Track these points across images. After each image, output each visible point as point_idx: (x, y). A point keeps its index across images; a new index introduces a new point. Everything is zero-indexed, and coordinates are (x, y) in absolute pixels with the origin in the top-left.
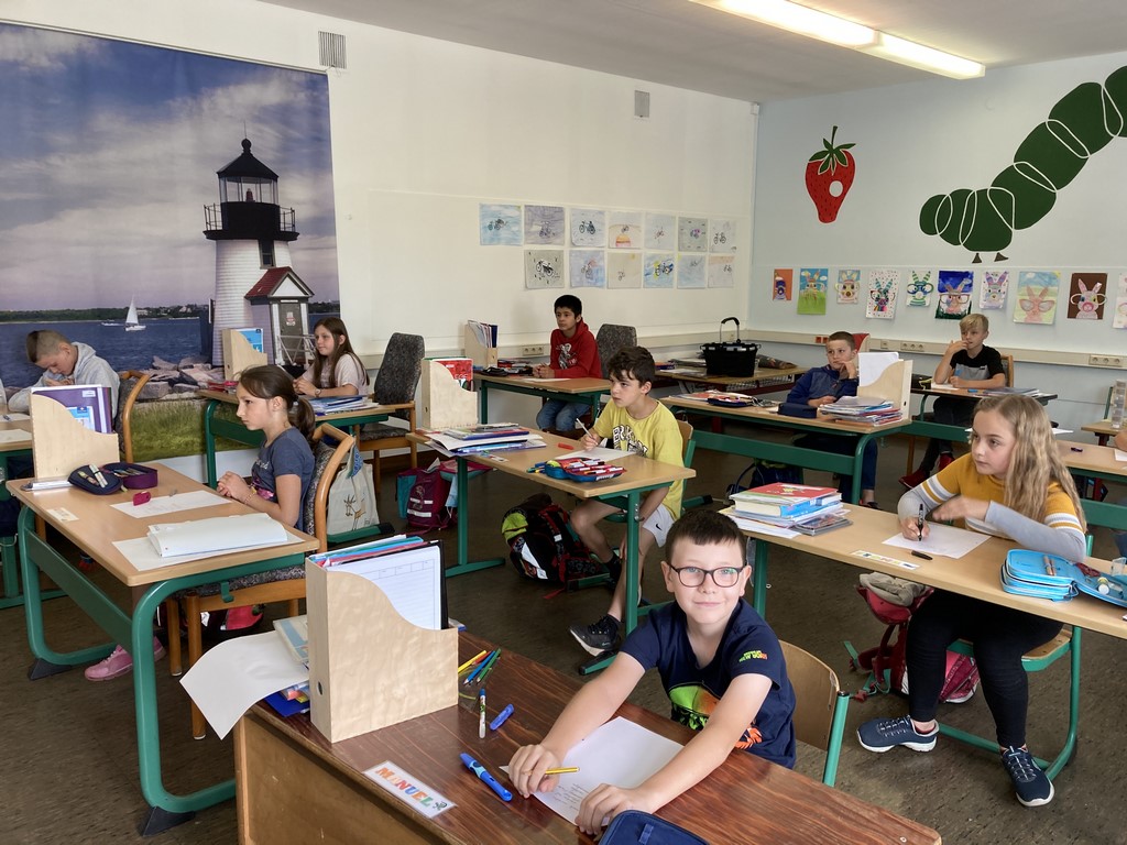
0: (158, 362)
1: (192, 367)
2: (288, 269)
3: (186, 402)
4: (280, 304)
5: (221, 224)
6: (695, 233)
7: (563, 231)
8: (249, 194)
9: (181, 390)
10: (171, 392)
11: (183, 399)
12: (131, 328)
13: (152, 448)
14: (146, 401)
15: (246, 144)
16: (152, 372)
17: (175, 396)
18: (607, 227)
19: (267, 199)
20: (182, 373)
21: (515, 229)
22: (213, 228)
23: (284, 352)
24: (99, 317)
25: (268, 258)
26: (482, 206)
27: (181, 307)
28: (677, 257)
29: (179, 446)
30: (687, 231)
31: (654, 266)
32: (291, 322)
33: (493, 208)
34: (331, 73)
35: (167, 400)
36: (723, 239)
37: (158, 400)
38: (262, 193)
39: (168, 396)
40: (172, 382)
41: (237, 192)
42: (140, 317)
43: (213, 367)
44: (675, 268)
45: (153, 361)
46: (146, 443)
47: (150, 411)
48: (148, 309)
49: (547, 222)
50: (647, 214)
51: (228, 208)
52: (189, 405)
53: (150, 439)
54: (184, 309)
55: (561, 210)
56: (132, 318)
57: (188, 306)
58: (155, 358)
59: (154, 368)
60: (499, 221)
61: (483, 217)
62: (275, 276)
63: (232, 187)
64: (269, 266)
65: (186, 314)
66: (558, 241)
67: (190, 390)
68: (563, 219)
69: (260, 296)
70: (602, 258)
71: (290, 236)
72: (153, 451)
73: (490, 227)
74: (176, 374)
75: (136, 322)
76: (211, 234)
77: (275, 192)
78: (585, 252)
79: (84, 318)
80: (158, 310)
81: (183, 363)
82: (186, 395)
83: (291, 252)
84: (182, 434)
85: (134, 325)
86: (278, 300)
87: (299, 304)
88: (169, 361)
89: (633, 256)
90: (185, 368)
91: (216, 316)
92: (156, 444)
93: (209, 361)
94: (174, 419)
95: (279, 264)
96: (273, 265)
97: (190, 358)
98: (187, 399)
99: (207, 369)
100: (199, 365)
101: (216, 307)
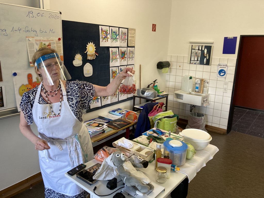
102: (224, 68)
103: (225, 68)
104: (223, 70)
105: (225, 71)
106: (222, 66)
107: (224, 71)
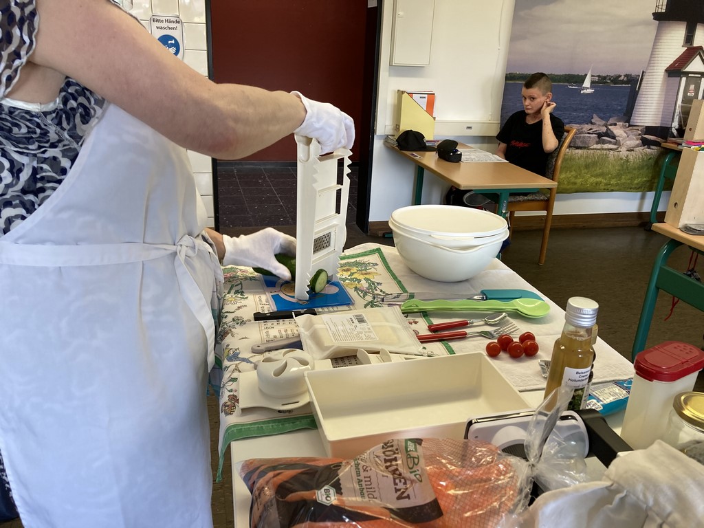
0: (596, 119)
1: (615, 125)
2: (701, 48)
3: (605, 152)
4: (688, 77)
5: (664, 7)
9: (604, 142)
10: (597, 143)
11: (603, 149)
12: (585, 91)
13: (575, 184)
14: (578, 148)
16: (589, 126)
17: (599, 146)
20: (608, 129)
22: (660, 11)
23: (680, 117)
24: (568, 81)
25: (689, 38)
27: (620, 76)
29: (592, 184)
35: (593, 149)
37: (588, 148)
39: (595, 146)
40: (600, 135)
42: (592, 82)
43: (630, 126)
45: (593, 118)
46: (573, 180)
47: (581, 156)
48: (599, 76)
52: (606, 154)
53: (576, 177)
54: (622, 78)
56: (587, 83)
57: (626, 76)
58: (594, 115)
59: (592, 123)
62: (691, 52)
64: (688, 45)
65: (623, 82)
67: (610, 143)
69: (675, 71)
72: (576, 187)
74: (604, 129)
75: (589, 86)
76: (657, 16)
79: (559, 82)
80: (605, 78)
81: (611, 121)
82: (606, 146)
84: (597, 176)
85: (587, 88)
86: (687, 74)
87: (701, 78)
88: (602, 119)
90: (611, 125)
91: (642, 85)
92: (579, 181)
93: (628, 121)
94: (594, 164)
95: (696, 43)
96: (692, 44)
97: (616, 118)
98: (606, 149)
99: (624, 127)
100: (621, 123)
101: (645, 77)
102: (171, 28)
103: (175, 28)
104: (171, 38)
105: (176, 41)
106: (165, 25)
107: (173, 42)
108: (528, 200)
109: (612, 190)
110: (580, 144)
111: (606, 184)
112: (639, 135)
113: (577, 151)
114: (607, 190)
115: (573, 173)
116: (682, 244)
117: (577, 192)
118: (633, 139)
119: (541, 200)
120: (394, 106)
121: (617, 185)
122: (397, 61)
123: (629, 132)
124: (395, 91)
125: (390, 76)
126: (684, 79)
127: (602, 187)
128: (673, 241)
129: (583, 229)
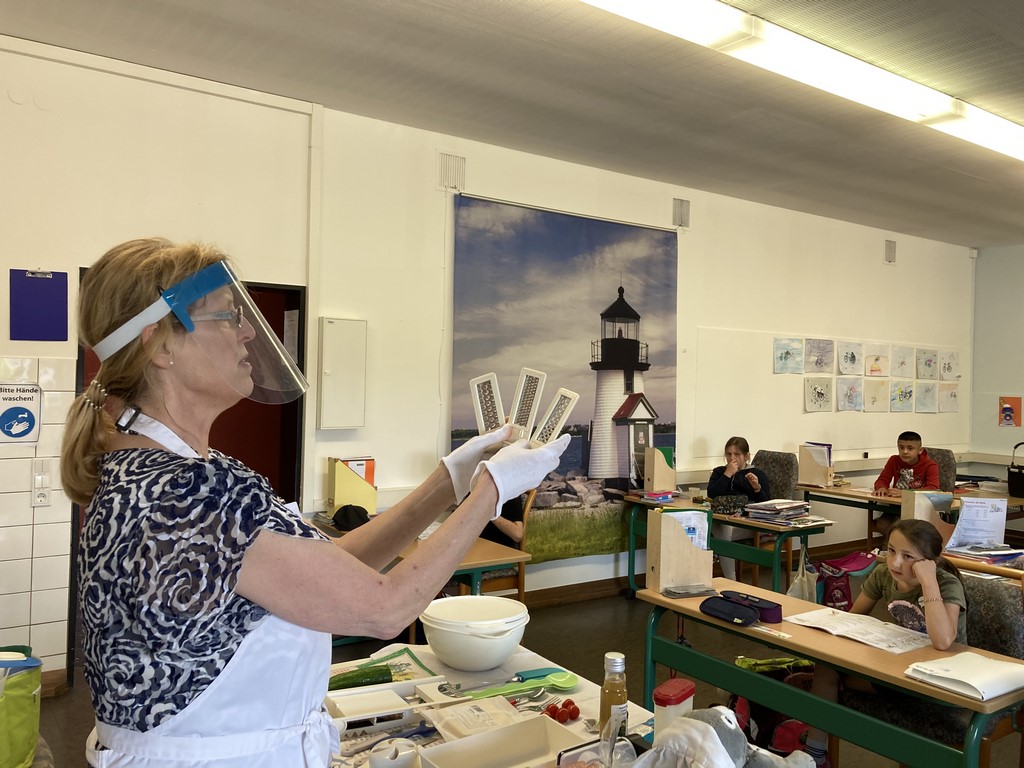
1: (574, 479)
2: (641, 395)
3: (569, 510)
4: (635, 425)
5: (600, 357)
6: (929, 363)
7: (833, 361)
8: (620, 331)
9: (566, 500)
10: (559, 501)
11: (566, 508)
14: (539, 508)
15: (621, 290)
17: (561, 504)
18: (864, 357)
19: (632, 336)
20: (567, 484)
21: (799, 359)
22: (596, 361)
23: (636, 467)
25: (629, 386)
26: (776, 340)
27: (570, 427)
28: (915, 385)
29: (561, 549)
30: (923, 361)
31: (898, 392)
32: (642, 441)
33: (784, 342)
34: (680, 231)
35: (556, 508)
36: (949, 368)
37: (550, 508)
38: (628, 331)
39: (557, 505)
40: (560, 492)
41: (613, 330)
43: (589, 479)
44: (914, 394)
46: (539, 546)
47: (544, 517)
49: (821, 352)
50: (894, 346)
51: (606, 343)
52: (570, 513)
53: (542, 543)
54: (573, 429)
55: (830, 343)
57: (575, 426)
60: (787, 353)
61: (776, 348)
62: (634, 400)
63: (609, 325)
64: (630, 393)
66: (828, 369)
67: (572, 499)
68: (832, 351)
69: (622, 419)
70: (860, 385)
71: (644, 367)
72: (543, 555)
73: (781, 357)
74: (563, 485)
76: (595, 366)
77: (637, 330)
78: (848, 379)
81: (569, 475)
82: (569, 504)
83: (644, 381)
84: (565, 539)
86: (633, 421)
87: (647, 425)
89: (883, 383)
90: (570, 480)
91: (593, 435)
92: (546, 547)
93: (586, 474)
94: (560, 525)
95: (637, 390)
96: (632, 391)
97: (573, 472)
98: (569, 507)
99: (584, 481)
100: (580, 477)
101: (594, 427)
102: (25, 399)
103: (31, 399)
104: (23, 410)
106: (16, 395)
107: (26, 416)
108: (495, 578)
109: (583, 555)
110: (541, 504)
111: (576, 548)
112: (600, 488)
113: (539, 512)
114: (577, 555)
115: (539, 538)
116: (667, 609)
117: (546, 560)
118: (594, 494)
119: (510, 576)
120: (324, 476)
121: (587, 547)
122: (326, 424)
123: (590, 487)
124: (324, 459)
125: (317, 441)
126: (632, 427)
127: (573, 552)
128: (658, 606)
129: (559, 605)
